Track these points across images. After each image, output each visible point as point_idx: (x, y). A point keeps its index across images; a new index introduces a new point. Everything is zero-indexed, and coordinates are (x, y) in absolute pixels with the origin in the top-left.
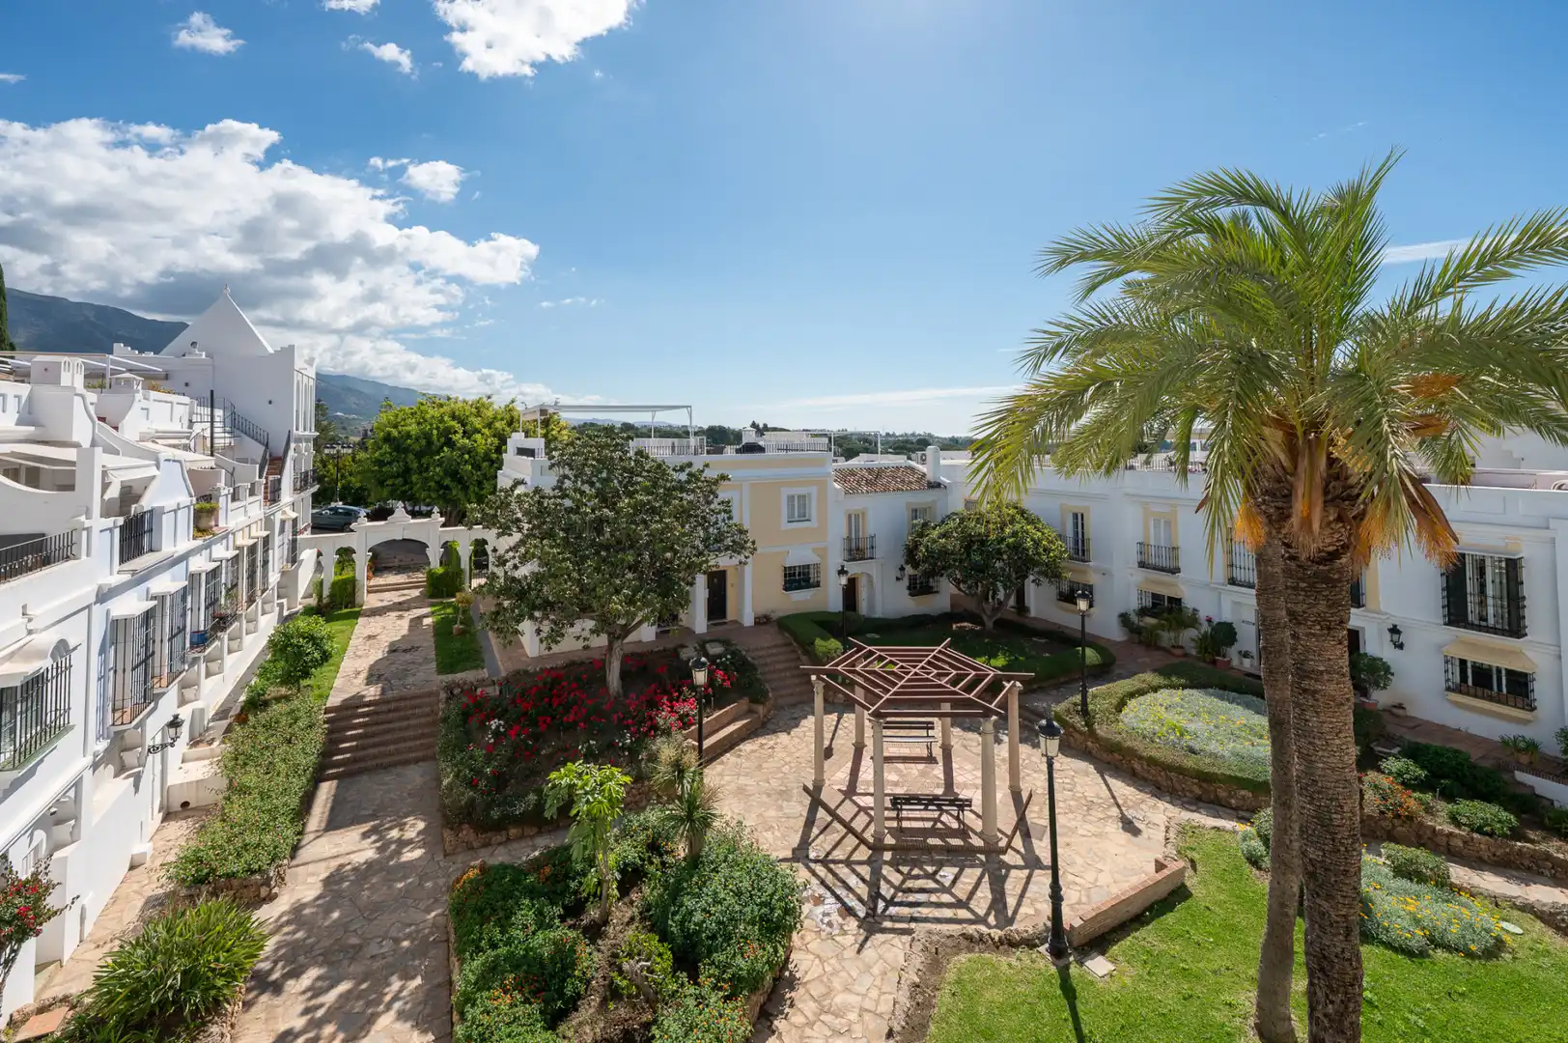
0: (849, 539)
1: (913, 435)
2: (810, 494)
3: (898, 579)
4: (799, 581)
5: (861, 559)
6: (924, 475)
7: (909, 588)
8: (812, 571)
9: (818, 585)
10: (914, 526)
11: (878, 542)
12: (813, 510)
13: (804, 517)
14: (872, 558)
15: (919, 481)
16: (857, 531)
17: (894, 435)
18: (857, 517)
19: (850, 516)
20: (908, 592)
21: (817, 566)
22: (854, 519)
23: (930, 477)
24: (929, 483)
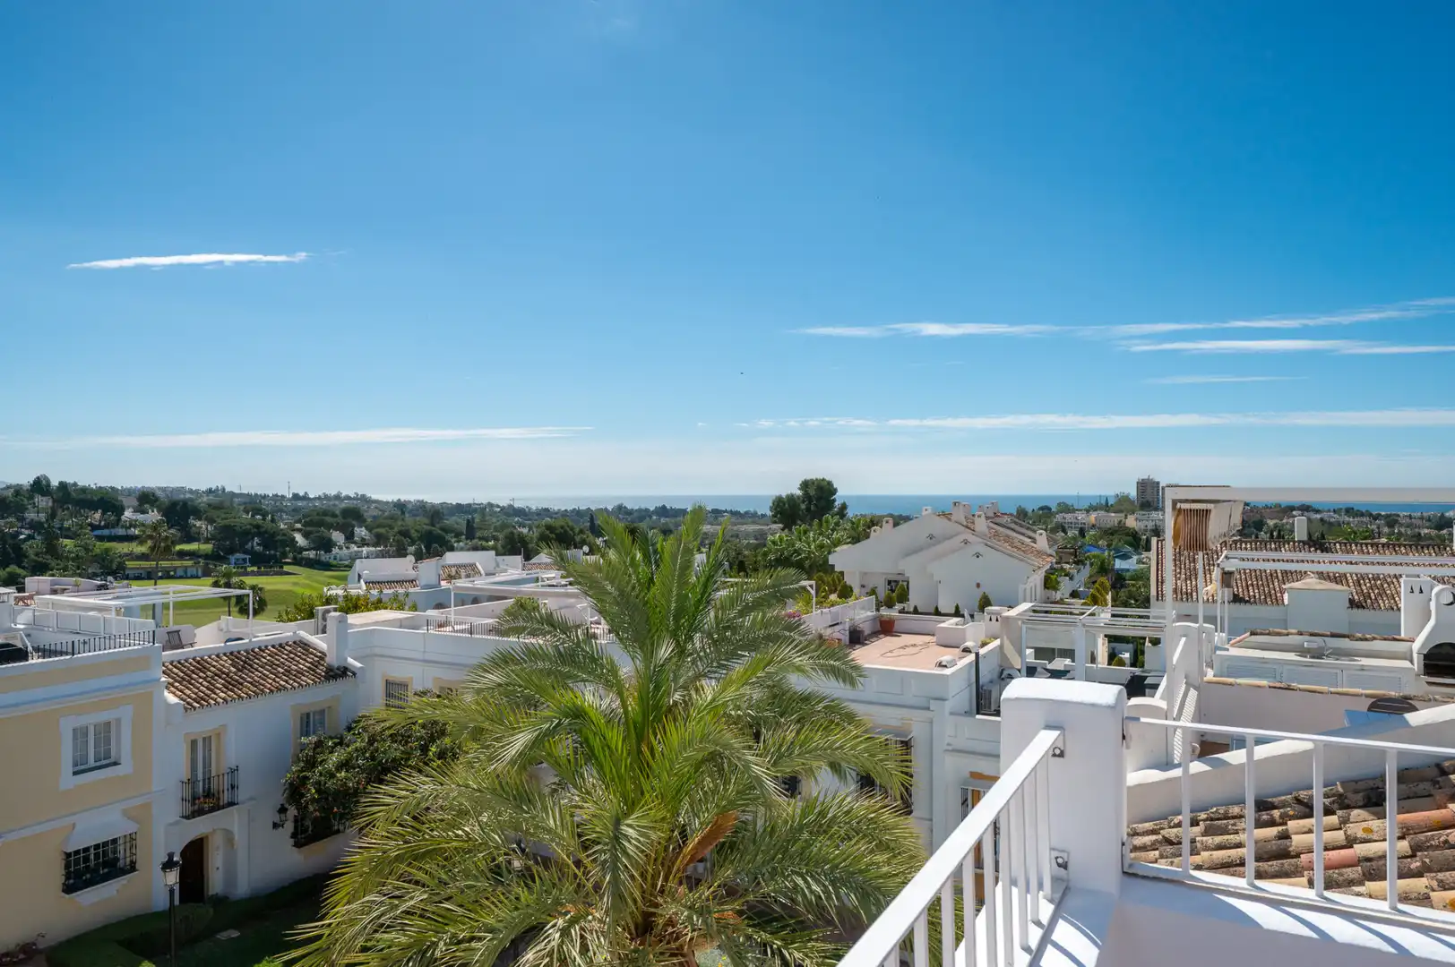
0: (192, 782)
1: (337, 497)
2: (118, 721)
3: (275, 826)
4: (96, 870)
5: (212, 810)
6: (323, 656)
7: (294, 836)
8: (121, 848)
9: (132, 867)
10: (303, 747)
11: (242, 779)
12: (124, 747)
13: (107, 761)
14: (231, 804)
15: (315, 665)
16: (207, 764)
17: (305, 498)
18: (208, 740)
19: (194, 743)
20: (292, 841)
21: (131, 839)
22: (201, 747)
23: (332, 660)
24: (330, 669)
